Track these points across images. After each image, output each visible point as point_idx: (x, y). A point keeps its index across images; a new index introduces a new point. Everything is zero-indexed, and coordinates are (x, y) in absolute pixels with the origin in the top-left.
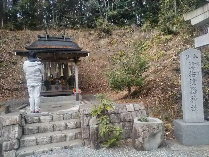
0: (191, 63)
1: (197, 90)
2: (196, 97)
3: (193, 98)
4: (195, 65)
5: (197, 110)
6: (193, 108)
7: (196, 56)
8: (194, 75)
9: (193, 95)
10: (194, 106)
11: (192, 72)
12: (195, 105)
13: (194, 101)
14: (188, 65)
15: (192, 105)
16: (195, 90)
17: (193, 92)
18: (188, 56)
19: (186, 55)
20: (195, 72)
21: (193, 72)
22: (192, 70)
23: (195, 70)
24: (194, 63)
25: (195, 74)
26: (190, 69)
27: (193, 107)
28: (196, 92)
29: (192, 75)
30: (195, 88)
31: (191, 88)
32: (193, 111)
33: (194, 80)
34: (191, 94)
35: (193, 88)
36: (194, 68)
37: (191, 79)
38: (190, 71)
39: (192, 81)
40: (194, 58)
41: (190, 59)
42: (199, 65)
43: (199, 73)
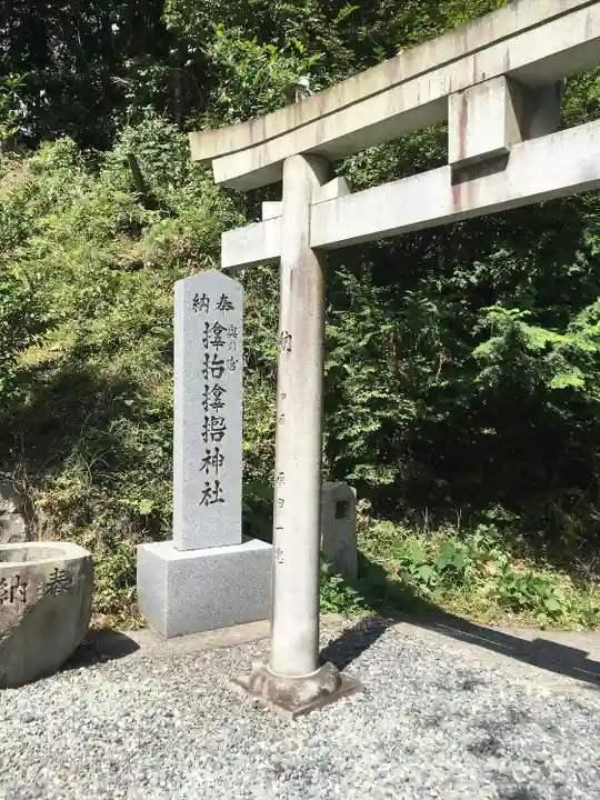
0: (212, 325)
1: (225, 428)
2: (220, 453)
3: (209, 457)
4: (224, 336)
5: (222, 500)
6: (210, 493)
7: (229, 300)
8: (217, 373)
9: (212, 445)
10: (213, 486)
11: (211, 359)
12: (217, 483)
13: (212, 469)
14: (201, 331)
15: (207, 484)
16: (218, 426)
17: (212, 435)
18: (200, 296)
19: (197, 295)
20: (222, 362)
21: (217, 360)
22: (212, 350)
23: (223, 353)
24: (219, 329)
25: (221, 369)
26: (207, 346)
27: (210, 489)
28: (222, 434)
29: (213, 370)
30: (220, 421)
31: (206, 418)
32: (207, 504)
33: (219, 390)
34: (206, 441)
35: (213, 418)
36: (218, 343)
37: (207, 387)
38: (207, 356)
39: (212, 393)
40: (221, 308)
41: (207, 311)
42: (237, 335)
43: (235, 365)
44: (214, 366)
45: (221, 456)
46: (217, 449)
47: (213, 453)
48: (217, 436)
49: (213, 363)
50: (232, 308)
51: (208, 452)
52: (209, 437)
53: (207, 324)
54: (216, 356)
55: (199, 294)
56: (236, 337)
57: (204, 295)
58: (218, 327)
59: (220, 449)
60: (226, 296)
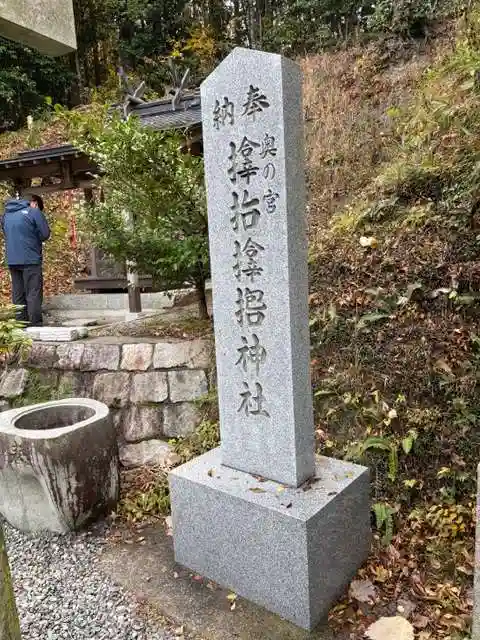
0: (238, 144)
1: (264, 307)
2: (261, 343)
3: (246, 348)
5: (265, 413)
6: (250, 398)
7: (260, 93)
8: (250, 219)
9: (248, 333)
10: (253, 389)
11: (240, 200)
12: (259, 386)
13: (251, 366)
14: (226, 158)
15: (245, 384)
16: (256, 303)
17: (248, 316)
18: (222, 103)
19: (218, 103)
20: (256, 201)
21: (249, 200)
22: (240, 185)
23: (257, 186)
24: (248, 147)
25: (257, 212)
26: (233, 180)
27: (249, 393)
28: (261, 316)
29: (243, 216)
30: (257, 295)
31: (239, 289)
32: (247, 412)
33: (253, 249)
34: (240, 322)
35: (248, 291)
36: (247, 173)
37: (238, 244)
38: (235, 194)
39: (244, 254)
40: (250, 110)
41: (232, 123)
42: (275, 150)
43: (275, 203)
44: (245, 211)
46: (254, 337)
47: (251, 342)
48: (254, 319)
49: (247, 205)
50: (266, 105)
51: (244, 339)
52: (245, 318)
53: (232, 144)
54: (246, 193)
55: (220, 101)
56: (274, 154)
57: (226, 99)
58: (247, 145)
59: (259, 337)
60: (255, 87)
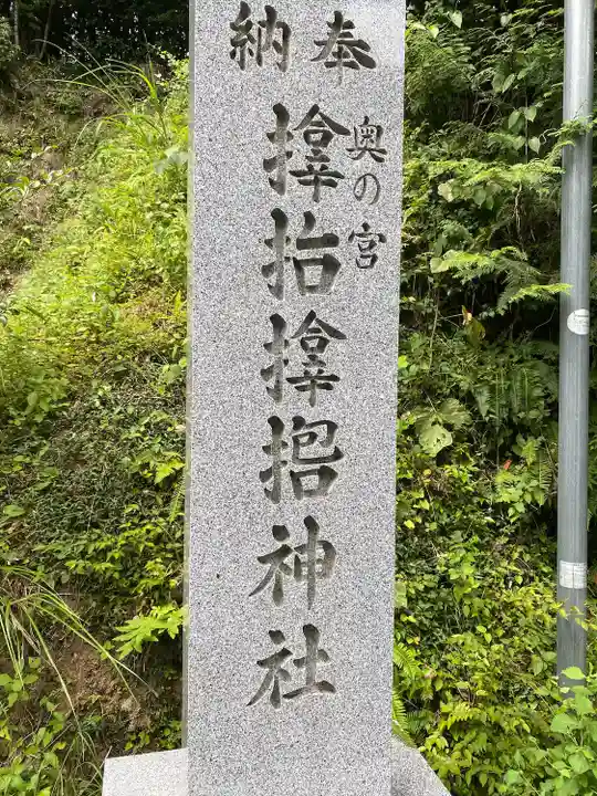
0: (297, 114)
1: (337, 455)
2: (321, 535)
3: (285, 551)
4: (337, 150)
5: (326, 686)
6: (287, 663)
7: (356, 34)
8: (313, 274)
9: (292, 512)
10: (296, 642)
11: (295, 228)
12: (310, 631)
13: (294, 588)
14: (261, 135)
15: (276, 636)
16: (317, 450)
18: (258, 15)
19: (245, 11)
20: (331, 240)
21: (315, 233)
22: (296, 198)
23: (337, 210)
24: (323, 129)
25: (330, 265)
26: (278, 185)
27: (285, 653)
28: (327, 475)
29: (298, 265)
30: (322, 431)
31: (276, 424)
32: (275, 699)
33: (319, 334)
34: (274, 495)
35: (298, 422)
36: (319, 177)
37: (278, 323)
38: (280, 218)
39: (295, 343)
40: (331, 59)
41: (282, 67)
42: (383, 152)
43: (374, 251)
44: (303, 255)
45: (327, 546)
46: (310, 523)
47: (299, 534)
48: (312, 482)
49: (302, 244)
50: (370, 63)
51: (280, 532)
52: (286, 483)
53: (281, 113)
54: (309, 219)
55: (252, 6)
56: (379, 160)
57: (270, 11)
58: (319, 124)
59: (321, 521)
60: (346, 18)
